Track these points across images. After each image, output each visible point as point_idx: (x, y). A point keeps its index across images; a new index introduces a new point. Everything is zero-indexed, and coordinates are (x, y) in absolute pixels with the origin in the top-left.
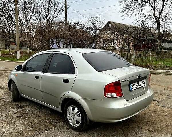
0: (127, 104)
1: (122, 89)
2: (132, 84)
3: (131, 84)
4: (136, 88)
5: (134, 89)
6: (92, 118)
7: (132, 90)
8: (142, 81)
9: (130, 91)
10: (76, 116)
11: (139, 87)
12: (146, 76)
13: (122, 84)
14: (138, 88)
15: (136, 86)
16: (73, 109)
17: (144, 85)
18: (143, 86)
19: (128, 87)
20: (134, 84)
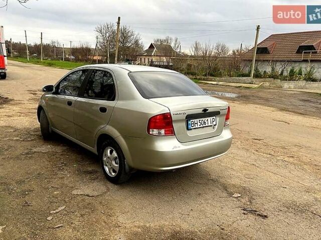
0: (179, 147)
1: (174, 125)
2: (193, 120)
3: (191, 121)
4: (199, 126)
5: (194, 127)
6: (132, 164)
7: (191, 128)
8: (212, 118)
9: (188, 129)
10: (114, 163)
11: (204, 125)
12: (219, 112)
13: (174, 118)
14: (203, 127)
15: (199, 124)
16: (111, 152)
17: (214, 123)
18: (212, 124)
19: (184, 124)
20: (196, 120)
